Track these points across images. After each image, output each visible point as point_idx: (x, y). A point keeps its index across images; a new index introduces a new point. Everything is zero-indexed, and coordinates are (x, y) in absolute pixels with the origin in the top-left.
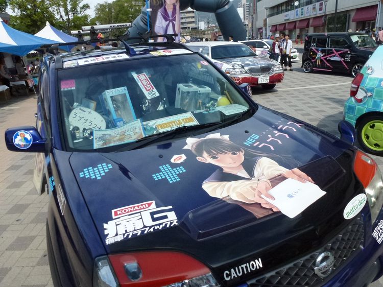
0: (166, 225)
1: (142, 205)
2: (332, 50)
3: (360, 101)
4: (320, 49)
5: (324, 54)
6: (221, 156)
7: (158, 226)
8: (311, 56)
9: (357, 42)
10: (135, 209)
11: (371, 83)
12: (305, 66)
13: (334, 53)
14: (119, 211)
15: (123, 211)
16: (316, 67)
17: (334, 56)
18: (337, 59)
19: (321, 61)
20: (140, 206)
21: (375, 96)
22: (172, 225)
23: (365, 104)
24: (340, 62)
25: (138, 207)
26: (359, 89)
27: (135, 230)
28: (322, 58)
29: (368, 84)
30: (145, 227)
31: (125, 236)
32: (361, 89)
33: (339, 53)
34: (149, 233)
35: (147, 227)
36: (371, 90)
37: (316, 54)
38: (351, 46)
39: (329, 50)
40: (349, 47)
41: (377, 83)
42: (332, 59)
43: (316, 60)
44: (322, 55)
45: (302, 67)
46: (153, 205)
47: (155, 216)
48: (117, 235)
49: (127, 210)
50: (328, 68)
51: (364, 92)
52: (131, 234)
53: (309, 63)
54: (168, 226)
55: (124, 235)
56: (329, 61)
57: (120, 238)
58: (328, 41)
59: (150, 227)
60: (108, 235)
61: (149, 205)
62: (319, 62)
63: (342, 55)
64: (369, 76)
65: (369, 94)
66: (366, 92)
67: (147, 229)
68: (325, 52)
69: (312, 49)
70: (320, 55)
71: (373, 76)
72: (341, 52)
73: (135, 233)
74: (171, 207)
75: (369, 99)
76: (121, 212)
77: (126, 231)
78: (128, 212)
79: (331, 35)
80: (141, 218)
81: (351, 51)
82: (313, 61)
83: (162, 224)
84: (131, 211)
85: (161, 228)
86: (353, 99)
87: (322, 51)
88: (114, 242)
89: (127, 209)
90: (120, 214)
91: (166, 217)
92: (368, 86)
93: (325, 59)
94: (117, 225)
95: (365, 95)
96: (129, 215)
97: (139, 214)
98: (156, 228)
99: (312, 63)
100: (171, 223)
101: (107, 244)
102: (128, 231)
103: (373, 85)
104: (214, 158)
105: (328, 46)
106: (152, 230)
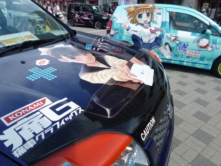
0: (74, 114)
1: (36, 104)
2: (83, 13)
3: (112, 36)
4: (77, 12)
5: (79, 15)
6: (77, 57)
7: (67, 118)
8: (72, 16)
9: (95, 10)
10: (30, 110)
11: (117, 26)
12: (70, 22)
13: (84, 15)
14: (11, 116)
15: (16, 115)
16: (76, 23)
17: (85, 17)
18: (86, 18)
19: (78, 19)
20: (34, 105)
21: (120, 33)
22: (80, 112)
23: (115, 37)
24: (88, 20)
25: (32, 106)
26: (111, 29)
27: (45, 129)
28: (78, 18)
29: (115, 26)
30: (53, 122)
31: (37, 139)
32: (112, 29)
33: (87, 15)
34: (62, 127)
35: (56, 122)
36: (117, 29)
37: (75, 16)
38: (93, 11)
39: (82, 13)
40: (92, 12)
41: (119, 25)
42: (84, 18)
43: (76, 19)
44: (78, 16)
45: (68, 23)
46: (48, 101)
47: (58, 109)
48: (24, 142)
49: (21, 113)
50: (82, 23)
51: (114, 31)
52: (43, 134)
53: (72, 21)
54: (76, 114)
55: (34, 138)
56: (83, 20)
57: (31, 144)
58: (81, 8)
59: (60, 121)
60: (12, 146)
61: (44, 101)
62: (77, 20)
63: (89, 17)
64: (115, 22)
65: (117, 32)
66: (115, 31)
67: (58, 123)
68: (80, 14)
69: (72, 12)
70: (77, 16)
71: (118, 22)
72: (88, 15)
73: (46, 131)
74: (66, 99)
75: (117, 34)
76: (15, 116)
77: (34, 133)
78: (23, 114)
79: (82, 5)
80: (44, 116)
81: (93, 14)
82: (74, 19)
83: (69, 114)
84: (26, 112)
85: (71, 118)
86: (108, 35)
87: (79, 14)
88: (25, 151)
89: (20, 111)
90: (14, 119)
91: (68, 108)
92: (116, 27)
93: (80, 18)
94: (17, 132)
95: (114, 32)
96: (27, 117)
97: (38, 113)
98: (66, 119)
99: (73, 20)
100: (78, 111)
101: (18, 157)
102: (37, 133)
103: (118, 27)
104: (73, 58)
105: (81, 11)
106: (63, 123)
